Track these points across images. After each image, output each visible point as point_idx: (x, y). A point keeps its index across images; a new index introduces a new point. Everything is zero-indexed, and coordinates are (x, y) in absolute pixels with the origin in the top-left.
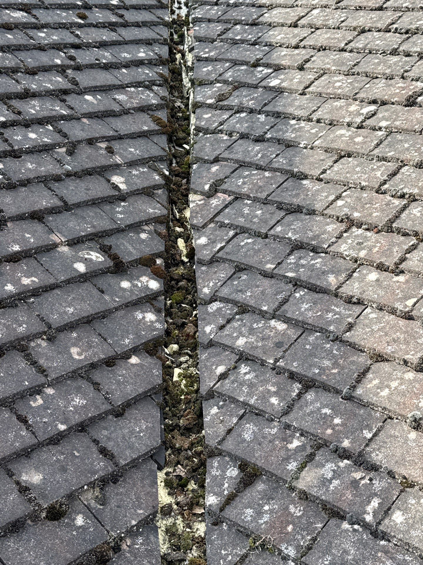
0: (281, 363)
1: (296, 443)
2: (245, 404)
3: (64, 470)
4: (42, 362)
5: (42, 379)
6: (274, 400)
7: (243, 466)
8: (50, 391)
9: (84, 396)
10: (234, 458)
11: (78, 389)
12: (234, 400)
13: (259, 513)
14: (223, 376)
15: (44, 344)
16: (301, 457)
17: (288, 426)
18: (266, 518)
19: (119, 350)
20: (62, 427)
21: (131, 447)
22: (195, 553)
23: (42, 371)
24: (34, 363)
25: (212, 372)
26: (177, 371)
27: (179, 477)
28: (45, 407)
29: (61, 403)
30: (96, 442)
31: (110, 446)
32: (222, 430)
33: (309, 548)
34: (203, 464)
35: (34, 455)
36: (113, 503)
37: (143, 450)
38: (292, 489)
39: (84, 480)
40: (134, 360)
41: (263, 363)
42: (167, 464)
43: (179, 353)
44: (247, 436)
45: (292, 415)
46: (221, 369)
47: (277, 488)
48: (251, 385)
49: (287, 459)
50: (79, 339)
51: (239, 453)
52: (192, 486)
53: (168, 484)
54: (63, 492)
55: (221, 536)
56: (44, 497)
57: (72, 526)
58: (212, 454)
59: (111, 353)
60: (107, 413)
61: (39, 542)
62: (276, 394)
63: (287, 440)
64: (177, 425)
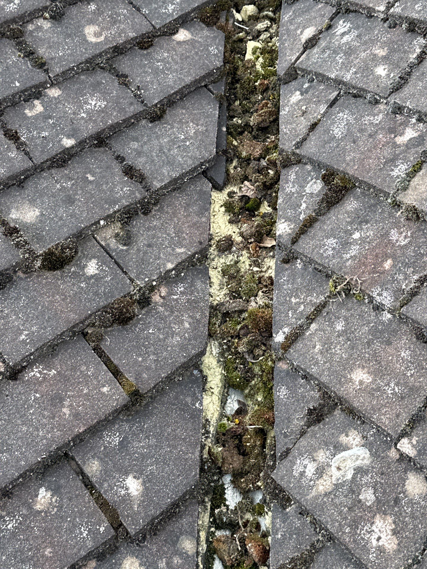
0: (397, 9)
1: (410, 134)
2: (338, 82)
3: (70, 201)
4: (42, 51)
5: (41, 76)
6: (381, 71)
7: (327, 179)
8: (54, 93)
9: (104, 95)
10: (317, 165)
11: (96, 87)
12: (323, 78)
13: (346, 244)
14: (311, 43)
15: (46, 25)
16: (413, 157)
17: (398, 109)
18: (354, 251)
19: (158, 23)
20: (68, 143)
21: (171, 163)
22: (261, 299)
23: (41, 65)
24: (30, 54)
25: (296, 38)
26: (251, 45)
27: (244, 198)
28: (45, 116)
29: (70, 108)
30: (120, 159)
31: (140, 163)
32: (303, 125)
33: (414, 293)
34: (277, 179)
35: (30, 184)
36: (141, 242)
37: (189, 164)
38: (397, 205)
39: (98, 213)
40: (182, 35)
41: (370, 14)
42: (228, 180)
43: (255, 19)
44: (338, 131)
45: (407, 90)
46: (309, 33)
47: (375, 205)
48: (350, 51)
49: (392, 161)
50: (99, 12)
51: (324, 158)
52: (265, 208)
53: (229, 207)
54: (66, 232)
55: (293, 278)
56: (40, 239)
57: (79, 276)
58: (287, 164)
59: (145, 28)
60: (138, 117)
61: (32, 300)
62: (385, 59)
63: (394, 131)
64: (247, 125)
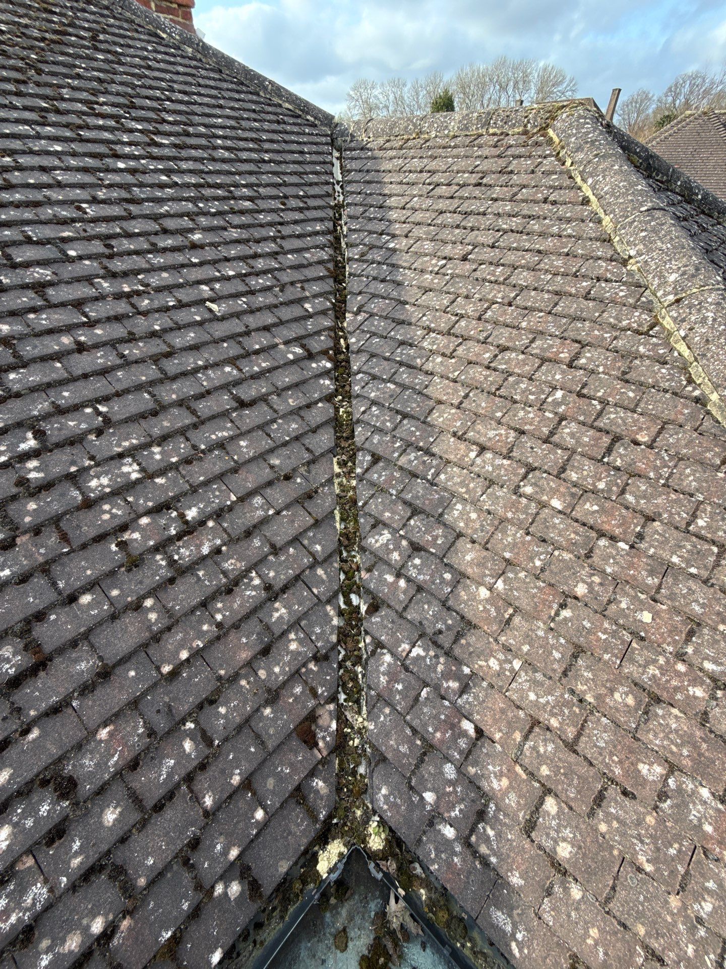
0: (392, 406)
1: (398, 444)
2: (374, 426)
3: (290, 458)
4: (275, 406)
5: (276, 416)
6: (388, 424)
7: (373, 455)
8: (280, 421)
9: (297, 423)
10: (369, 451)
11: (294, 420)
12: (369, 424)
13: (380, 476)
14: (364, 412)
15: (275, 397)
16: (400, 450)
17: (394, 436)
18: (383, 478)
19: (313, 400)
20: (287, 438)
21: (320, 447)
22: (351, 493)
23: (275, 411)
24: (271, 407)
25: (359, 410)
26: (341, 410)
27: (344, 460)
28: (278, 429)
29: (286, 427)
30: (304, 445)
31: (310, 447)
32: (363, 438)
33: (402, 490)
34: (355, 454)
35: (276, 452)
36: (313, 472)
37: (326, 448)
38: (395, 465)
39: (299, 463)
40: (320, 405)
41: (383, 406)
42: (338, 454)
43: (342, 401)
44: (375, 441)
45: (397, 431)
46: (363, 409)
47: (389, 465)
48: (377, 417)
49: (394, 452)
50: (292, 394)
51: (371, 449)
52: (350, 464)
53: (339, 463)
54: (290, 468)
55: (363, 485)
56: (282, 470)
57: (295, 482)
58: (358, 450)
59: (309, 401)
60: (308, 431)
61: (281, 490)
62: (389, 421)
63: (394, 443)
64: (342, 437)
